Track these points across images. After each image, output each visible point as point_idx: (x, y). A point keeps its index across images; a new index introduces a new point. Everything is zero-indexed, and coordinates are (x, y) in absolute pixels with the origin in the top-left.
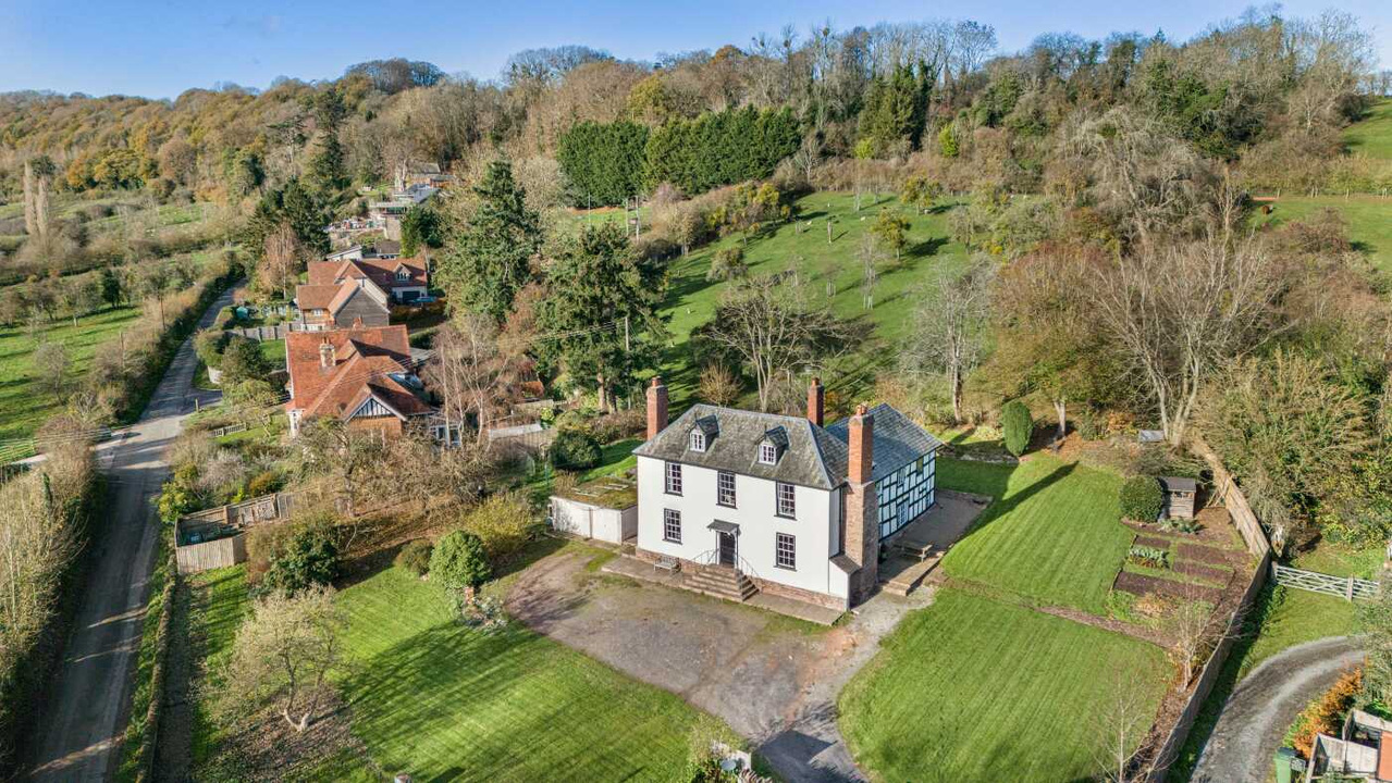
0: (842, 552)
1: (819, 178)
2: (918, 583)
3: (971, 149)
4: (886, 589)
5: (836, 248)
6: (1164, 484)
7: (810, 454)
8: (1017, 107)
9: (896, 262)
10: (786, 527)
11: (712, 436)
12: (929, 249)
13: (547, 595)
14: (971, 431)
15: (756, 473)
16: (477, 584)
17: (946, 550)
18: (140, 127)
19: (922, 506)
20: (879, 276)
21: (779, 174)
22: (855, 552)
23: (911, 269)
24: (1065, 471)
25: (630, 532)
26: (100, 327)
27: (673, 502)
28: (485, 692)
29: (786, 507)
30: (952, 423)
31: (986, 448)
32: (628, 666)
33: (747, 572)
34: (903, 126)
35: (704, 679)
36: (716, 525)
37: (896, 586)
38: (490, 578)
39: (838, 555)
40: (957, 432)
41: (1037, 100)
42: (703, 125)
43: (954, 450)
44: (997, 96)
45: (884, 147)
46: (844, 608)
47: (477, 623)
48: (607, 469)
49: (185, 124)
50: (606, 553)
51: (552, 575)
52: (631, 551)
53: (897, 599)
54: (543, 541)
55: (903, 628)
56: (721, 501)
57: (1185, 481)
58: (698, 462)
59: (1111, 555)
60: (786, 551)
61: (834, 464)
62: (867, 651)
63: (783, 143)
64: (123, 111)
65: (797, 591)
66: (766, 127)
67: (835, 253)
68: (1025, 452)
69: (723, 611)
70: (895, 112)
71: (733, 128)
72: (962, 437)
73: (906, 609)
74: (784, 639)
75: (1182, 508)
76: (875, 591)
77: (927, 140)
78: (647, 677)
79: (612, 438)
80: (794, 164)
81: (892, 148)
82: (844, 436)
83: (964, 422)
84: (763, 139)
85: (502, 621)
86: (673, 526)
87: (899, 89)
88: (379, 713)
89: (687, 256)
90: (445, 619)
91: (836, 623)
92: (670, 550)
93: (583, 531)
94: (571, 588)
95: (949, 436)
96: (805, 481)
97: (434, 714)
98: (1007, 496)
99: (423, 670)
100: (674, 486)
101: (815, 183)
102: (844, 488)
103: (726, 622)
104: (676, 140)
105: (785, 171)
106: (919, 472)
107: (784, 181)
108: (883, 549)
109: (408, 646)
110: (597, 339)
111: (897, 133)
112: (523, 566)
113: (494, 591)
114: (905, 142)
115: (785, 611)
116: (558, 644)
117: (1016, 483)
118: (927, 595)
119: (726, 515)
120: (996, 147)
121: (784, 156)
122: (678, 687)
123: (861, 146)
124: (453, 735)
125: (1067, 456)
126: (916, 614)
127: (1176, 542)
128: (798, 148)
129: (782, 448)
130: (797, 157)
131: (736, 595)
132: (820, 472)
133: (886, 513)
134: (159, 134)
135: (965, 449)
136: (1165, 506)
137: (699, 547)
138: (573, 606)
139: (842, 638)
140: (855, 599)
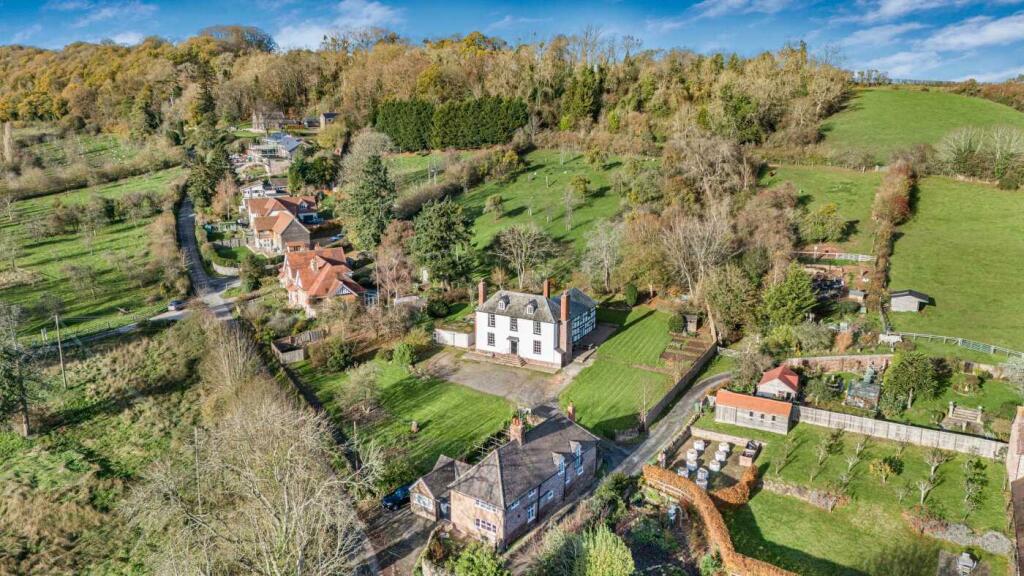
0: (558, 347)
1: (540, 141)
2: (587, 358)
3: (626, 125)
4: (575, 360)
5: (551, 190)
6: (685, 318)
7: (546, 309)
8: (654, 97)
9: (583, 202)
10: (537, 338)
11: (507, 303)
12: (601, 193)
13: (442, 368)
14: (613, 296)
15: (526, 317)
16: (413, 364)
17: (599, 346)
18: (43, 72)
19: (590, 329)
20: (574, 210)
21: (516, 139)
22: (564, 347)
23: (591, 206)
24: (651, 313)
25: (472, 342)
26: (116, 236)
27: (491, 330)
28: (431, 399)
29: (537, 330)
30: (605, 293)
31: (619, 304)
32: (481, 389)
33: (522, 356)
34: (588, 109)
35: (510, 392)
36: (510, 338)
37: (579, 359)
38: (418, 361)
39: (557, 348)
40: (608, 297)
41: (665, 94)
42: (469, 105)
43: (606, 304)
44: (643, 88)
45: (577, 120)
46: (560, 367)
47: (419, 378)
48: (453, 316)
49: (79, 71)
50: (463, 352)
51: (442, 360)
52: (474, 350)
53: (579, 364)
54: (434, 348)
55: (581, 373)
56: (512, 329)
57: (693, 317)
58: (502, 314)
59: (662, 345)
60: (537, 347)
61: (556, 313)
62: (568, 381)
63: (518, 118)
64: (25, 59)
65: (541, 362)
66: (507, 109)
67: (550, 195)
68: (634, 305)
69: (514, 370)
70: (583, 100)
71: (487, 108)
72: (610, 299)
73: (582, 367)
74: (538, 379)
75: (692, 327)
76: (571, 361)
77: (602, 118)
78: (489, 392)
79: (452, 301)
80: (524, 132)
81: (581, 122)
82: (559, 302)
83: (611, 292)
84: (506, 116)
85: (429, 377)
86: (491, 339)
87: (585, 86)
88: (394, 407)
89: (467, 193)
90: (406, 377)
91: (557, 373)
92: (491, 349)
93: (450, 343)
94: (452, 365)
95: (605, 298)
96: (545, 320)
97: (414, 406)
98: (626, 324)
99: (405, 393)
100: (492, 323)
101: (537, 144)
102: (559, 322)
103: (515, 374)
104: (452, 114)
105: (519, 137)
106: (589, 315)
107: (519, 144)
108: (574, 346)
109: (395, 386)
110: (443, 256)
111: (584, 114)
112: (429, 357)
113: (421, 367)
114: (589, 119)
115: (538, 369)
116: (452, 384)
117: (630, 319)
118: (591, 362)
119: (514, 334)
120: (640, 125)
121: (519, 126)
122: (500, 394)
123: (564, 120)
124: (425, 411)
125: (652, 307)
126: (586, 369)
127: (687, 341)
128: (527, 123)
129: (536, 307)
130: (526, 127)
131: (519, 365)
132: (550, 317)
133: (575, 332)
134: (59, 78)
135: (612, 304)
136: (685, 327)
137: (502, 347)
138: (455, 371)
139: (559, 377)
140: (564, 364)
